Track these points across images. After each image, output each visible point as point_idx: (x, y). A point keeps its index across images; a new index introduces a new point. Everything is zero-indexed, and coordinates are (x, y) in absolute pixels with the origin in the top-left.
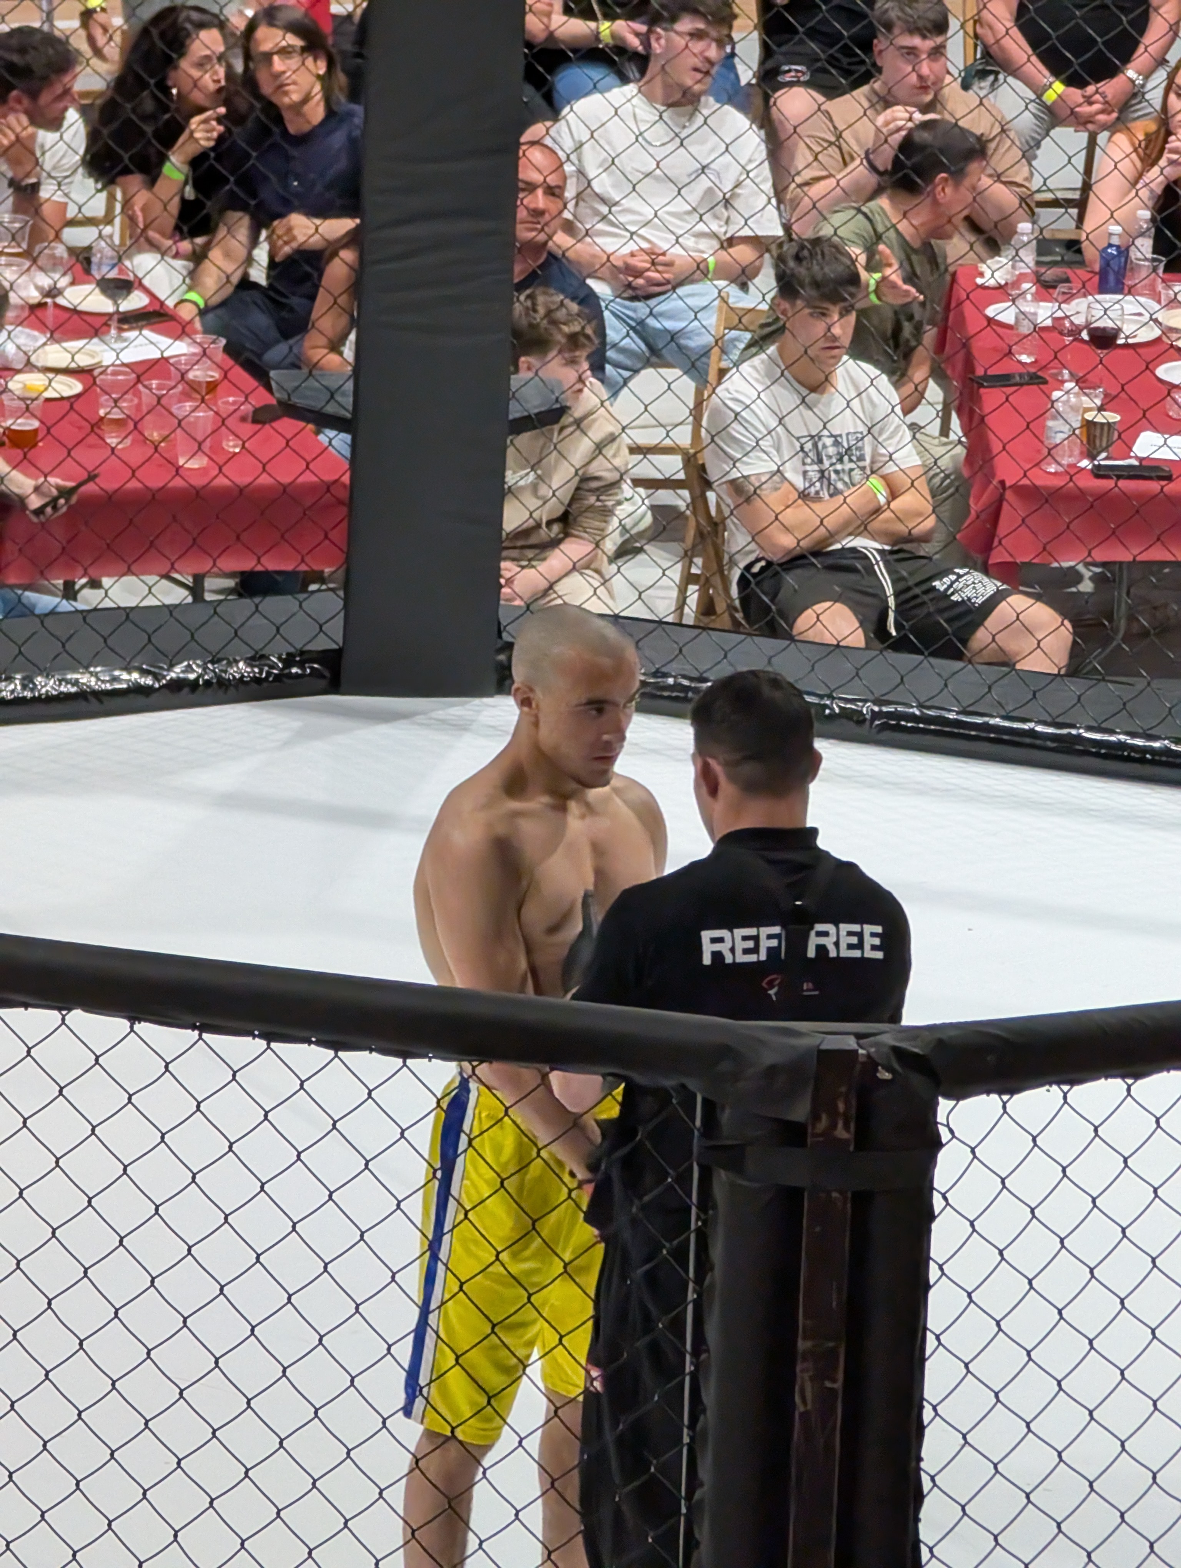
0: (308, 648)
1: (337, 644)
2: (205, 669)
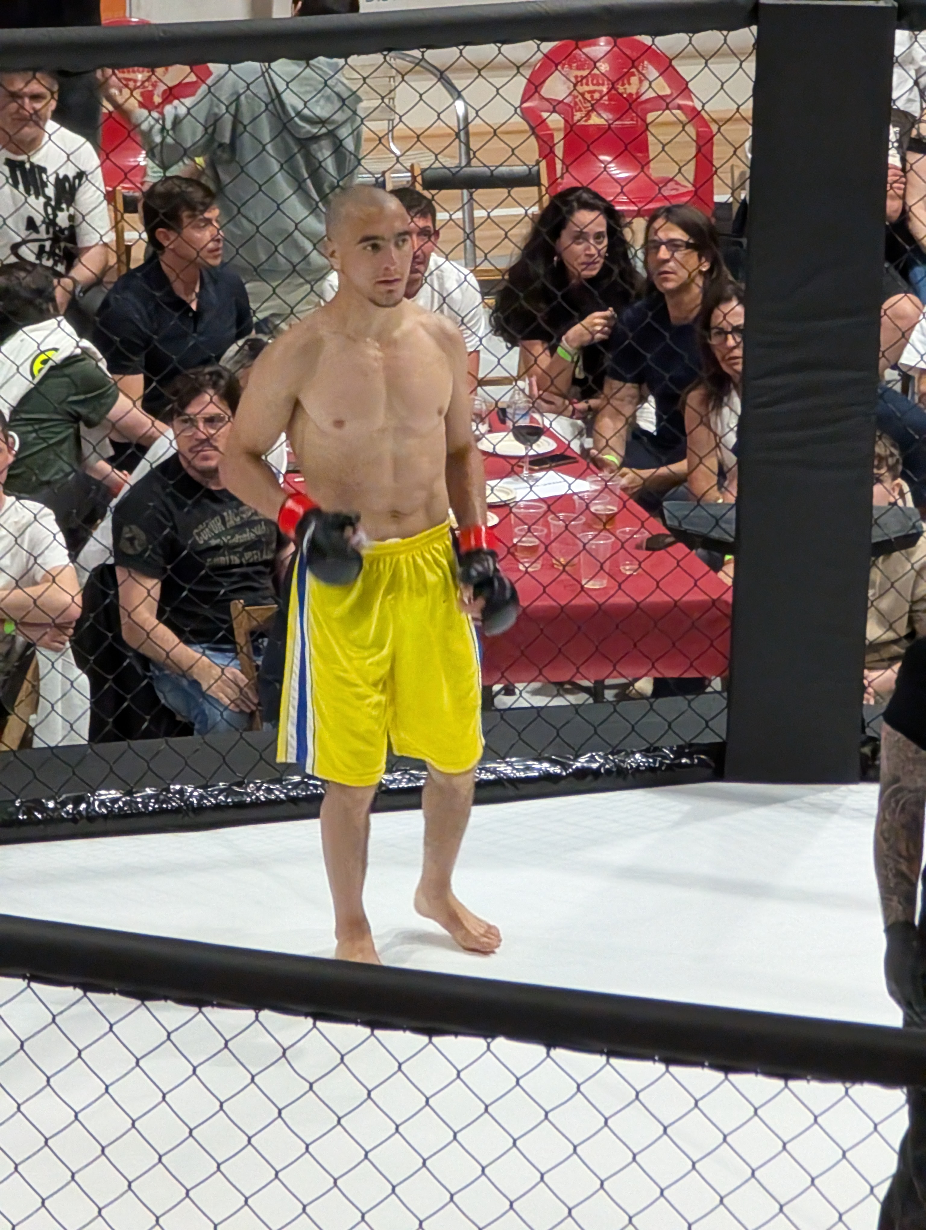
0: (695, 741)
1: (720, 737)
2: (606, 758)
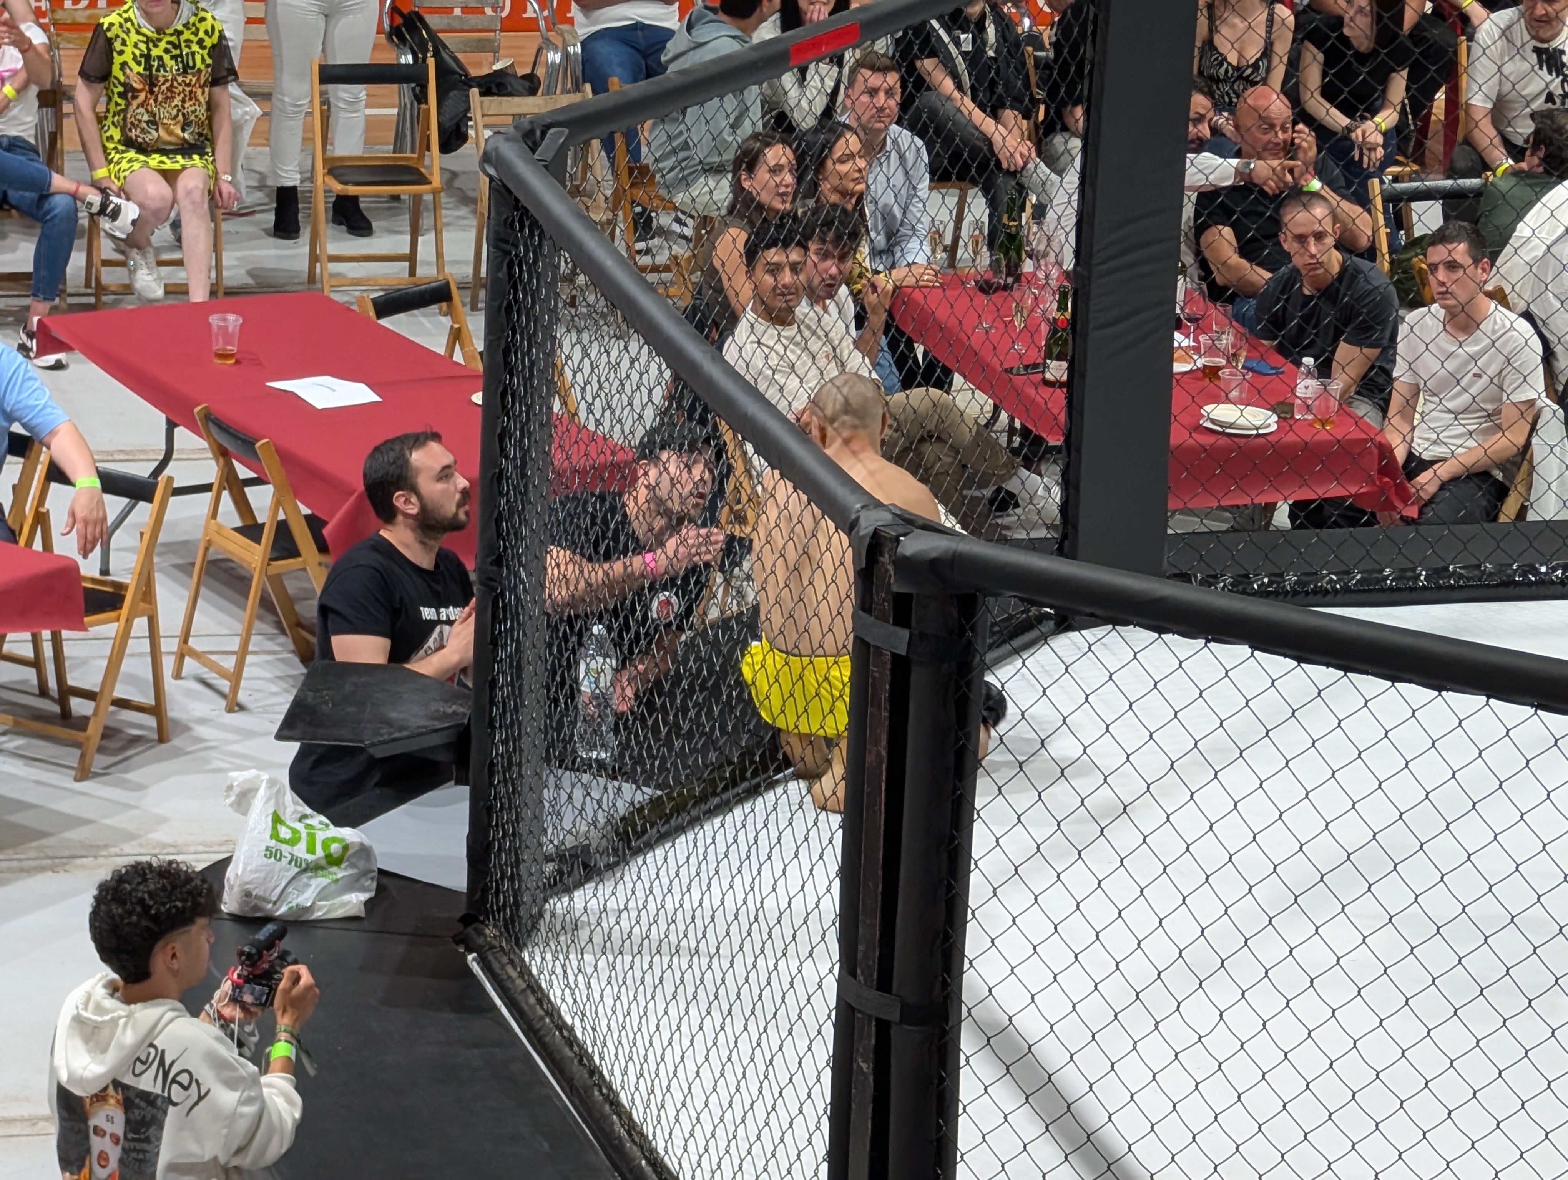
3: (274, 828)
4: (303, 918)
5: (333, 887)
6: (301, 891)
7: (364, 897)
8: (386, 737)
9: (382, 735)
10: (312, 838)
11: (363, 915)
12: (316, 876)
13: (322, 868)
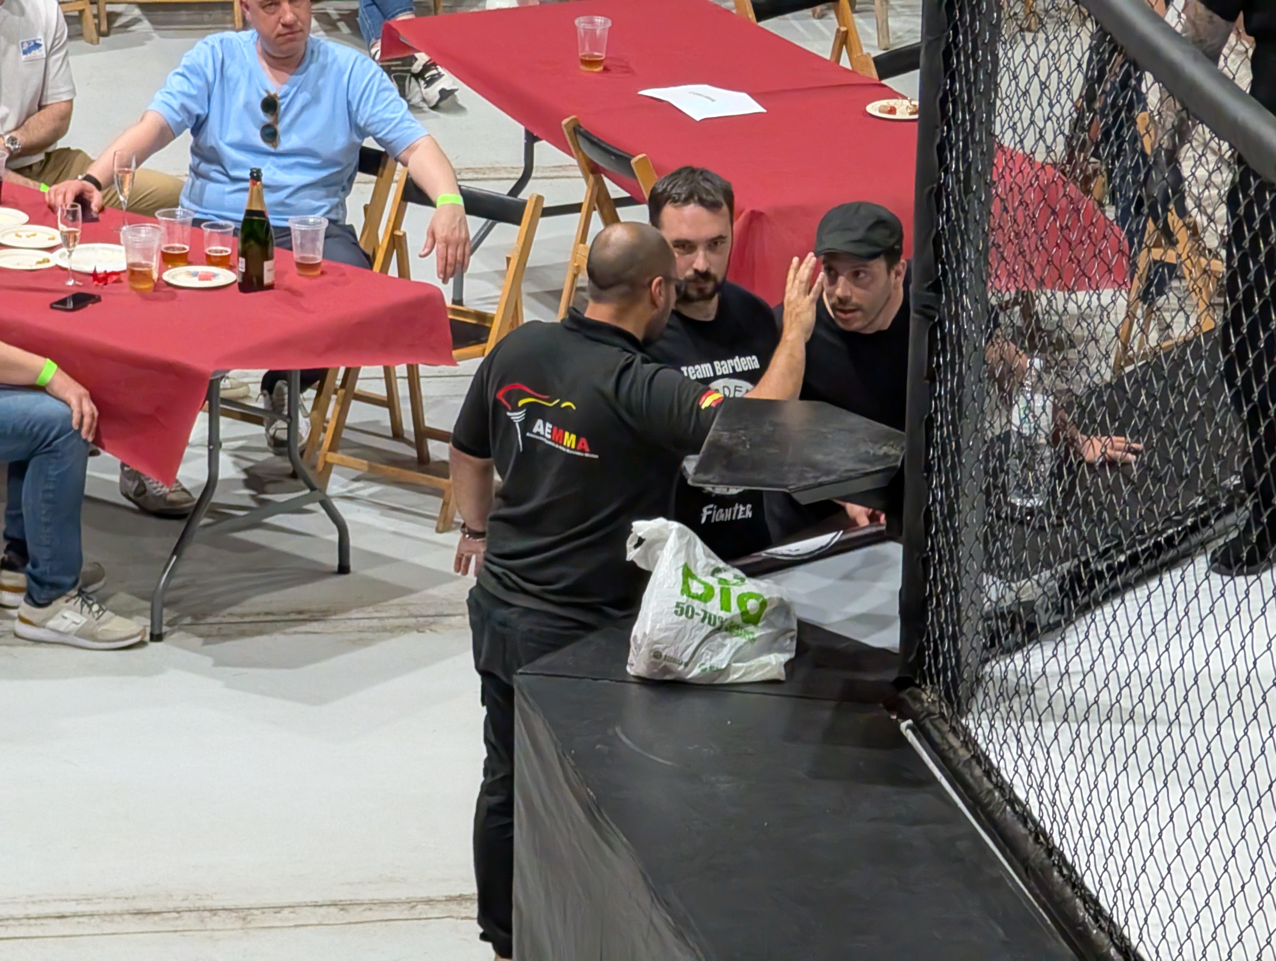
3: (685, 583)
4: (717, 682)
5: (750, 647)
6: (715, 652)
7: (785, 657)
8: (812, 482)
9: (807, 479)
10: (725, 593)
11: (783, 678)
12: (731, 636)
13: (738, 627)
